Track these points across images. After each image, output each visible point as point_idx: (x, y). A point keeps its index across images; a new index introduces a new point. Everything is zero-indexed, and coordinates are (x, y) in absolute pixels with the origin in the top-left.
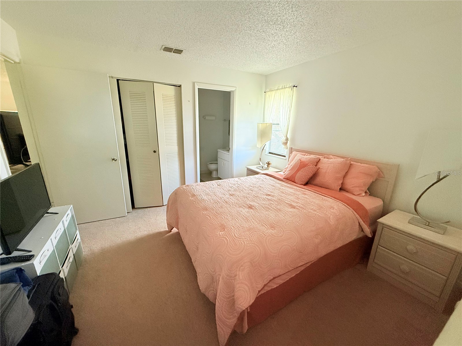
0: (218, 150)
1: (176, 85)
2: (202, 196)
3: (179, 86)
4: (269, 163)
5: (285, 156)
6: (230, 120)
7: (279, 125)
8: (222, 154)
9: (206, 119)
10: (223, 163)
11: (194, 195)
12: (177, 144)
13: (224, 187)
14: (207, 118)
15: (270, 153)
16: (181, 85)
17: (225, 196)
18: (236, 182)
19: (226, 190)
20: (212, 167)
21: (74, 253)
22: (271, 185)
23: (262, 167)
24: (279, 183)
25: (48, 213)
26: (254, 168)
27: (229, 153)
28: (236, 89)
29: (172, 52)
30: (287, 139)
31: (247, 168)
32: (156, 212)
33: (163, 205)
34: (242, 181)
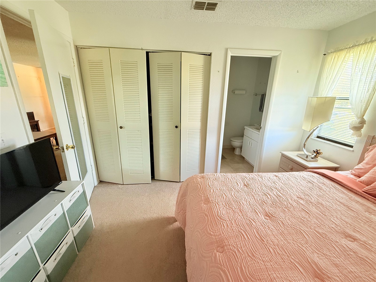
0: (245, 127)
1: (206, 54)
2: (219, 205)
3: (209, 55)
4: (319, 152)
5: (352, 147)
6: (266, 94)
7: (349, 99)
8: (250, 132)
9: (235, 93)
10: (250, 142)
11: (207, 201)
12: (200, 120)
13: (254, 191)
14: (237, 92)
15: (318, 137)
16: (212, 53)
17: (257, 216)
18: (273, 184)
19: (258, 199)
20: (236, 143)
21: (75, 236)
22: (340, 202)
23: (307, 156)
24: (357, 202)
25: (55, 190)
26: (293, 155)
27: (259, 132)
28: (280, 54)
29: (204, 10)
30: (363, 122)
31: (282, 154)
32: (172, 189)
33: (180, 182)
34: (282, 182)
